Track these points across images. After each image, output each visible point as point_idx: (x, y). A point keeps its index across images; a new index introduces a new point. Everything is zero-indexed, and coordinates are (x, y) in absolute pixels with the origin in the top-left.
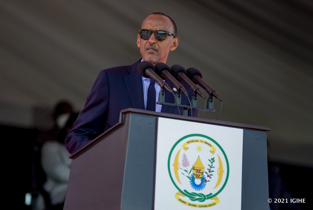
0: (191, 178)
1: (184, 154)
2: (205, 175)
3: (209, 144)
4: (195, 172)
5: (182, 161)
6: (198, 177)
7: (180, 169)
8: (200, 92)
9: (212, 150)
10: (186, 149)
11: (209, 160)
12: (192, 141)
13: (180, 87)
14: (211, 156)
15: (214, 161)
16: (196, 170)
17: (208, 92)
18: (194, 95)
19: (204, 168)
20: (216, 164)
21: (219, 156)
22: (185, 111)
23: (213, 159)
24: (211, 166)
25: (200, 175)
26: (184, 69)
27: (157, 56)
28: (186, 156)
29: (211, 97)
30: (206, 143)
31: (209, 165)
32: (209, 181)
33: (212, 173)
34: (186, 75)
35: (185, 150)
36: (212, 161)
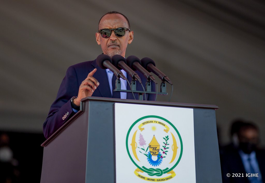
0: (148, 156)
1: (140, 134)
2: (161, 152)
3: (163, 124)
4: (151, 150)
5: (139, 140)
6: (154, 154)
7: (137, 148)
8: (153, 78)
9: (166, 129)
10: (142, 129)
11: (164, 138)
12: (147, 122)
13: (134, 75)
14: (165, 135)
15: (168, 139)
16: (152, 148)
17: (160, 78)
18: (148, 82)
19: (160, 146)
20: (170, 142)
21: (173, 134)
22: (141, 96)
23: (167, 137)
24: (166, 143)
25: (156, 152)
26: (139, 59)
27: (119, 50)
28: (142, 136)
29: (163, 82)
30: (160, 123)
31: (164, 143)
32: (165, 157)
33: (167, 150)
34: (140, 64)
35: (141, 131)
36: (166, 139)
